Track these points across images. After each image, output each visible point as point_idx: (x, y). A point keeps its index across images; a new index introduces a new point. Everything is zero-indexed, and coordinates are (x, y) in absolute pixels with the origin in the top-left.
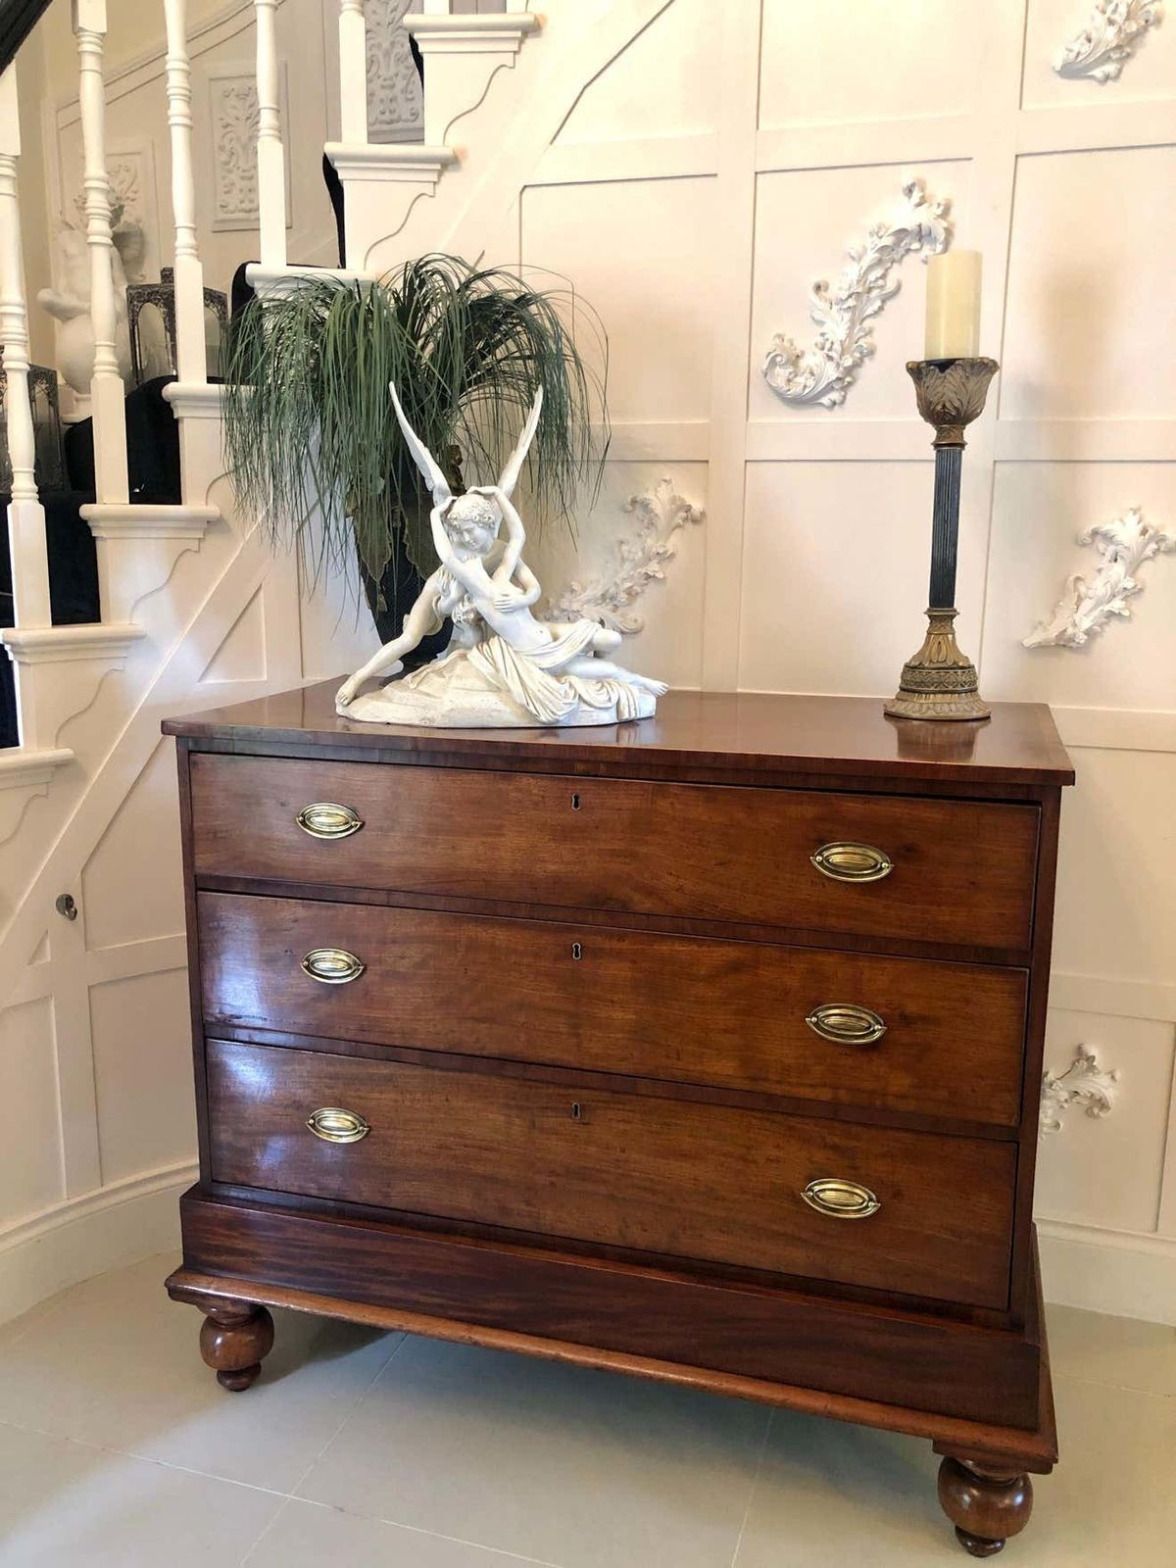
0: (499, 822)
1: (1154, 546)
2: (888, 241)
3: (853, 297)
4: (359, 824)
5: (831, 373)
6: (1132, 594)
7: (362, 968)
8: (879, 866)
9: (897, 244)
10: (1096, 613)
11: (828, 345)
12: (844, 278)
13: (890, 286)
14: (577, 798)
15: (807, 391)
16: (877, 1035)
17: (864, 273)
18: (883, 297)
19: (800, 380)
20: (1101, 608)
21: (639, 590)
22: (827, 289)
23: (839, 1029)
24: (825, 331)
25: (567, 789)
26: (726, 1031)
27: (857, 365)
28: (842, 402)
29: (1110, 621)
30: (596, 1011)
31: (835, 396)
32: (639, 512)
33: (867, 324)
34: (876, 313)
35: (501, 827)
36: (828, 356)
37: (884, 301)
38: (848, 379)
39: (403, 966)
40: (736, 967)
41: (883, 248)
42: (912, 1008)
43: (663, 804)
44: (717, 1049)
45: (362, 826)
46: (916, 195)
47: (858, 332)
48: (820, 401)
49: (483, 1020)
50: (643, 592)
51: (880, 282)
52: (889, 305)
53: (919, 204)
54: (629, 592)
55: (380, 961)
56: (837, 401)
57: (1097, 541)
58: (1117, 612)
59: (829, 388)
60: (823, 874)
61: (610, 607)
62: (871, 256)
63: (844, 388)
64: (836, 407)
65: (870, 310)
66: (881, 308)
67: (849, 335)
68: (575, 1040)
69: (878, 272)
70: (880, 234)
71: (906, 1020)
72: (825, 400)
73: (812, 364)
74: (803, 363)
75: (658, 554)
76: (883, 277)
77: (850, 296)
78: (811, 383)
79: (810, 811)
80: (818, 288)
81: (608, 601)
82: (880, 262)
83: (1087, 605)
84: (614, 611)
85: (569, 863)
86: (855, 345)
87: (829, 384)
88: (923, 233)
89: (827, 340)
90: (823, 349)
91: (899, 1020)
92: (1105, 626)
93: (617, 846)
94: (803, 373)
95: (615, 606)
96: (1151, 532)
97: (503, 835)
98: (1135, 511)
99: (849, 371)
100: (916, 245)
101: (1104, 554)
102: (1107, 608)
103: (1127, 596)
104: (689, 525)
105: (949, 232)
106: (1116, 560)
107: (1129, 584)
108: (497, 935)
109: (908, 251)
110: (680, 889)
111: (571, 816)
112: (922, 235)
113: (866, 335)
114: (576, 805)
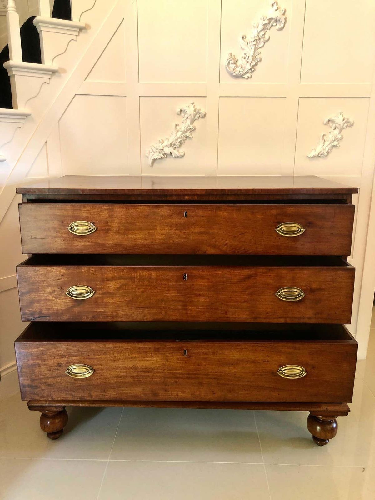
0: (154, 224)
1: (346, 124)
2: (267, 22)
3: (255, 41)
4: (96, 228)
5: (248, 67)
6: (340, 140)
7: (94, 292)
8: (300, 230)
9: (269, 23)
10: (330, 146)
11: (247, 57)
12: (252, 35)
13: (267, 37)
14: (186, 213)
15: (240, 73)
16: (302, 297)
17: (259, 33)
18: (264, 41)
19: (238, 69)
20: (331, 144)
21: (183, 142)
22: (246, 37)
23: (288, 296)
24: (246, 52)
25: (182, 210)
26: (245, 302)
27: (256, 64)
28: (251, 77)
29: (333, 148)
30: (194, 299)
31: (249, 75)
32: (183, 114)
33: (259, 50)
34: (262, 47)
35: (155, 226)
36: (247, 61)
37: (264, 43)
38: (253, 69)
39: (111, 289)
40: (249, 277)
41: (265, 24)
42: (314, 286)
43: (221, 213)
44: (241, 309)
45: (97, 229)
46: (275, 7)
47: (256, 53)
48: (244, 77)
49: (147, 308)
50: (184, 142)
51: (263, 36)
52: (266, 44)
53: (276, 10)
54: (180, 142)
55: (101, 289)
56: (250, 77)
57: (330, 123)
58: (336, 145)
59: (247, 72)
60: (280, 235)
61: (173, 148)
62: (261, 27)
63: (251, 73)
64: (249, 79)
65: (260, 46)
66: (263, 45)
67: (254, 54)
68: (185, 311)
69: (262, 33)
70: (264, 20)
71: (312, 291)
72: (246, 76)
73: (241, 64)
74: (238, 64)
75: (190, 129)
76: (264, 34)
77: (254, 41)
78: (242, 70)
79: (274, 212)
80: (243, 38)
81: (173, 146)
82: (263, 29)
83: (327, 143)
84: (174, 149)
85: (183, 238)
86: (255, 58)
87: (247, 71)
88: (278, 20)
89: (247, 56)
90: (245, 59)
91: (309, 291)
92: (332, 150)
93: (202, 230)
94: (239, 67)
95: (175, 147)
96: (345, 120)
97: (156, 229)
98: (341, 113)
99: (253, 66)
100: (275, 24)
101: (332, 127)
102: (333, 144)
103: (338, 140)
104: (200, 119)
105: (285, 20)
106: (335, 129)
107: (339, 136)
108: (152, 273)
109: (272, 26)
110: (226, 244)
111: (184, 220)
112: (277, 20)
113: (259, 54)
114: (186, 216)
